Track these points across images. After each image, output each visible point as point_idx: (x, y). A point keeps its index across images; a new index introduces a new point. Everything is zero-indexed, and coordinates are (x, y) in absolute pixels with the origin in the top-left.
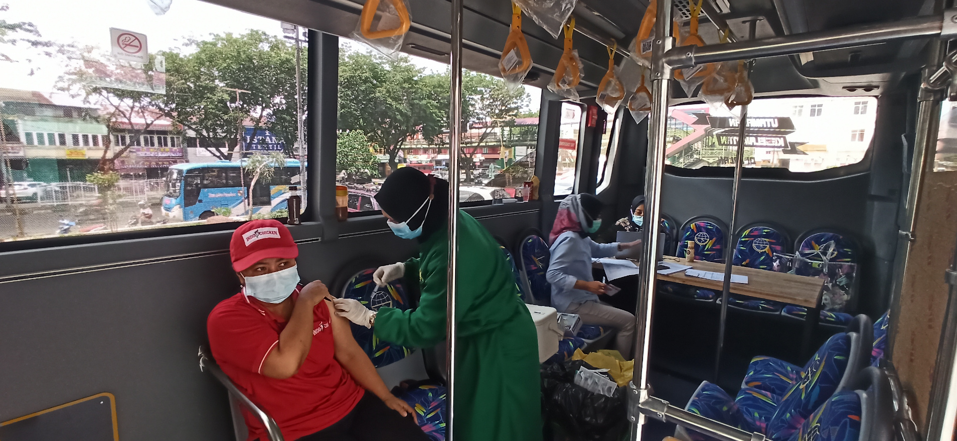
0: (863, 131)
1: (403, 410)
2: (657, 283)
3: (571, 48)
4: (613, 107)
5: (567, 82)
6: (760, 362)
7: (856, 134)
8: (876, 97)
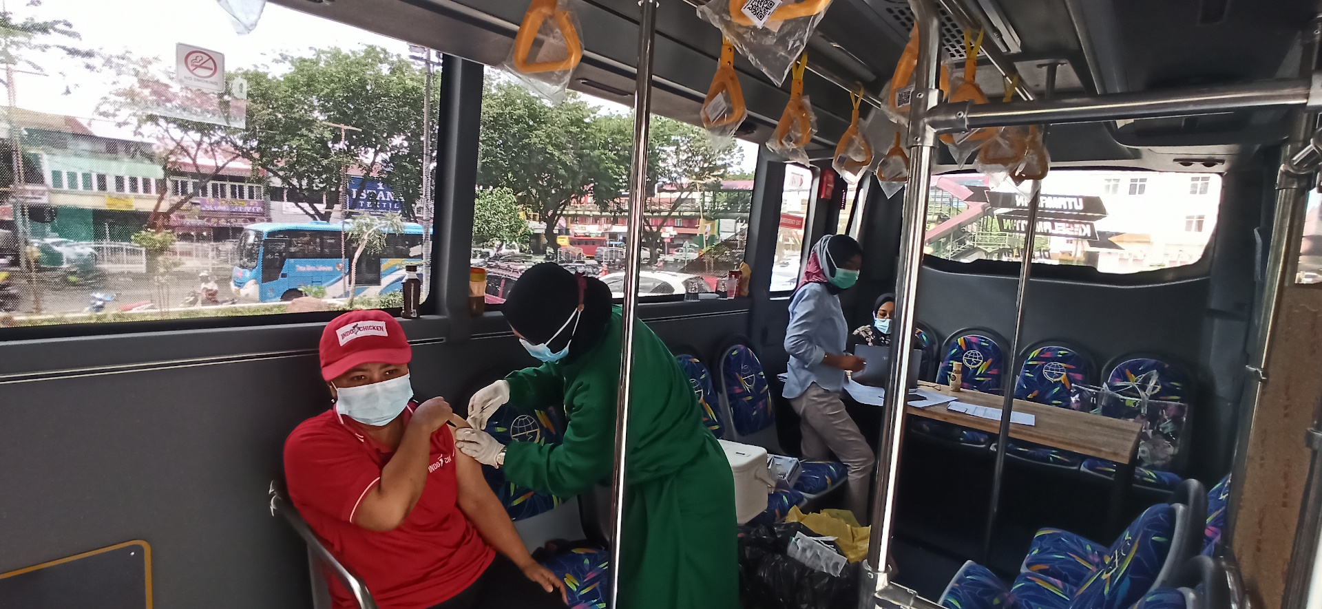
0: (1201, 217)
1: (547, 583)
2: (908, 419)
3: (801, 93)
4: (856, 174)
5: (794, 139)
6: (1047, 536)
7: (1192, 221)
8: (1220, 174)
